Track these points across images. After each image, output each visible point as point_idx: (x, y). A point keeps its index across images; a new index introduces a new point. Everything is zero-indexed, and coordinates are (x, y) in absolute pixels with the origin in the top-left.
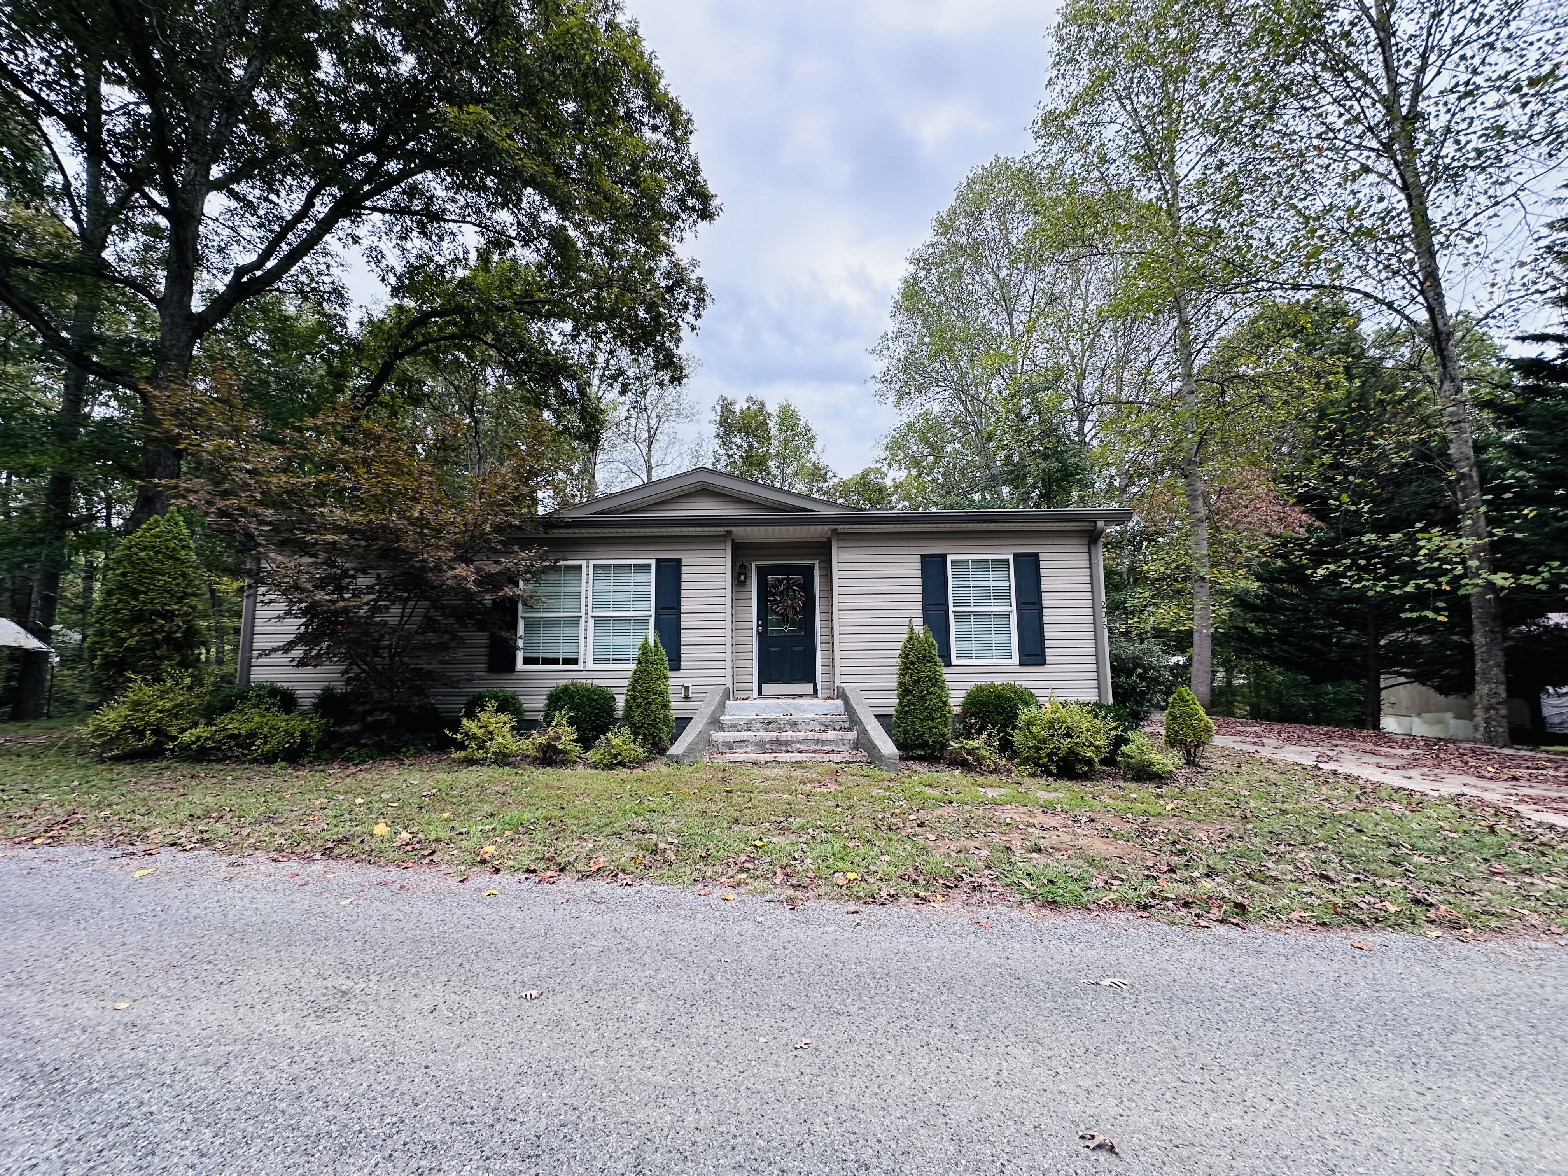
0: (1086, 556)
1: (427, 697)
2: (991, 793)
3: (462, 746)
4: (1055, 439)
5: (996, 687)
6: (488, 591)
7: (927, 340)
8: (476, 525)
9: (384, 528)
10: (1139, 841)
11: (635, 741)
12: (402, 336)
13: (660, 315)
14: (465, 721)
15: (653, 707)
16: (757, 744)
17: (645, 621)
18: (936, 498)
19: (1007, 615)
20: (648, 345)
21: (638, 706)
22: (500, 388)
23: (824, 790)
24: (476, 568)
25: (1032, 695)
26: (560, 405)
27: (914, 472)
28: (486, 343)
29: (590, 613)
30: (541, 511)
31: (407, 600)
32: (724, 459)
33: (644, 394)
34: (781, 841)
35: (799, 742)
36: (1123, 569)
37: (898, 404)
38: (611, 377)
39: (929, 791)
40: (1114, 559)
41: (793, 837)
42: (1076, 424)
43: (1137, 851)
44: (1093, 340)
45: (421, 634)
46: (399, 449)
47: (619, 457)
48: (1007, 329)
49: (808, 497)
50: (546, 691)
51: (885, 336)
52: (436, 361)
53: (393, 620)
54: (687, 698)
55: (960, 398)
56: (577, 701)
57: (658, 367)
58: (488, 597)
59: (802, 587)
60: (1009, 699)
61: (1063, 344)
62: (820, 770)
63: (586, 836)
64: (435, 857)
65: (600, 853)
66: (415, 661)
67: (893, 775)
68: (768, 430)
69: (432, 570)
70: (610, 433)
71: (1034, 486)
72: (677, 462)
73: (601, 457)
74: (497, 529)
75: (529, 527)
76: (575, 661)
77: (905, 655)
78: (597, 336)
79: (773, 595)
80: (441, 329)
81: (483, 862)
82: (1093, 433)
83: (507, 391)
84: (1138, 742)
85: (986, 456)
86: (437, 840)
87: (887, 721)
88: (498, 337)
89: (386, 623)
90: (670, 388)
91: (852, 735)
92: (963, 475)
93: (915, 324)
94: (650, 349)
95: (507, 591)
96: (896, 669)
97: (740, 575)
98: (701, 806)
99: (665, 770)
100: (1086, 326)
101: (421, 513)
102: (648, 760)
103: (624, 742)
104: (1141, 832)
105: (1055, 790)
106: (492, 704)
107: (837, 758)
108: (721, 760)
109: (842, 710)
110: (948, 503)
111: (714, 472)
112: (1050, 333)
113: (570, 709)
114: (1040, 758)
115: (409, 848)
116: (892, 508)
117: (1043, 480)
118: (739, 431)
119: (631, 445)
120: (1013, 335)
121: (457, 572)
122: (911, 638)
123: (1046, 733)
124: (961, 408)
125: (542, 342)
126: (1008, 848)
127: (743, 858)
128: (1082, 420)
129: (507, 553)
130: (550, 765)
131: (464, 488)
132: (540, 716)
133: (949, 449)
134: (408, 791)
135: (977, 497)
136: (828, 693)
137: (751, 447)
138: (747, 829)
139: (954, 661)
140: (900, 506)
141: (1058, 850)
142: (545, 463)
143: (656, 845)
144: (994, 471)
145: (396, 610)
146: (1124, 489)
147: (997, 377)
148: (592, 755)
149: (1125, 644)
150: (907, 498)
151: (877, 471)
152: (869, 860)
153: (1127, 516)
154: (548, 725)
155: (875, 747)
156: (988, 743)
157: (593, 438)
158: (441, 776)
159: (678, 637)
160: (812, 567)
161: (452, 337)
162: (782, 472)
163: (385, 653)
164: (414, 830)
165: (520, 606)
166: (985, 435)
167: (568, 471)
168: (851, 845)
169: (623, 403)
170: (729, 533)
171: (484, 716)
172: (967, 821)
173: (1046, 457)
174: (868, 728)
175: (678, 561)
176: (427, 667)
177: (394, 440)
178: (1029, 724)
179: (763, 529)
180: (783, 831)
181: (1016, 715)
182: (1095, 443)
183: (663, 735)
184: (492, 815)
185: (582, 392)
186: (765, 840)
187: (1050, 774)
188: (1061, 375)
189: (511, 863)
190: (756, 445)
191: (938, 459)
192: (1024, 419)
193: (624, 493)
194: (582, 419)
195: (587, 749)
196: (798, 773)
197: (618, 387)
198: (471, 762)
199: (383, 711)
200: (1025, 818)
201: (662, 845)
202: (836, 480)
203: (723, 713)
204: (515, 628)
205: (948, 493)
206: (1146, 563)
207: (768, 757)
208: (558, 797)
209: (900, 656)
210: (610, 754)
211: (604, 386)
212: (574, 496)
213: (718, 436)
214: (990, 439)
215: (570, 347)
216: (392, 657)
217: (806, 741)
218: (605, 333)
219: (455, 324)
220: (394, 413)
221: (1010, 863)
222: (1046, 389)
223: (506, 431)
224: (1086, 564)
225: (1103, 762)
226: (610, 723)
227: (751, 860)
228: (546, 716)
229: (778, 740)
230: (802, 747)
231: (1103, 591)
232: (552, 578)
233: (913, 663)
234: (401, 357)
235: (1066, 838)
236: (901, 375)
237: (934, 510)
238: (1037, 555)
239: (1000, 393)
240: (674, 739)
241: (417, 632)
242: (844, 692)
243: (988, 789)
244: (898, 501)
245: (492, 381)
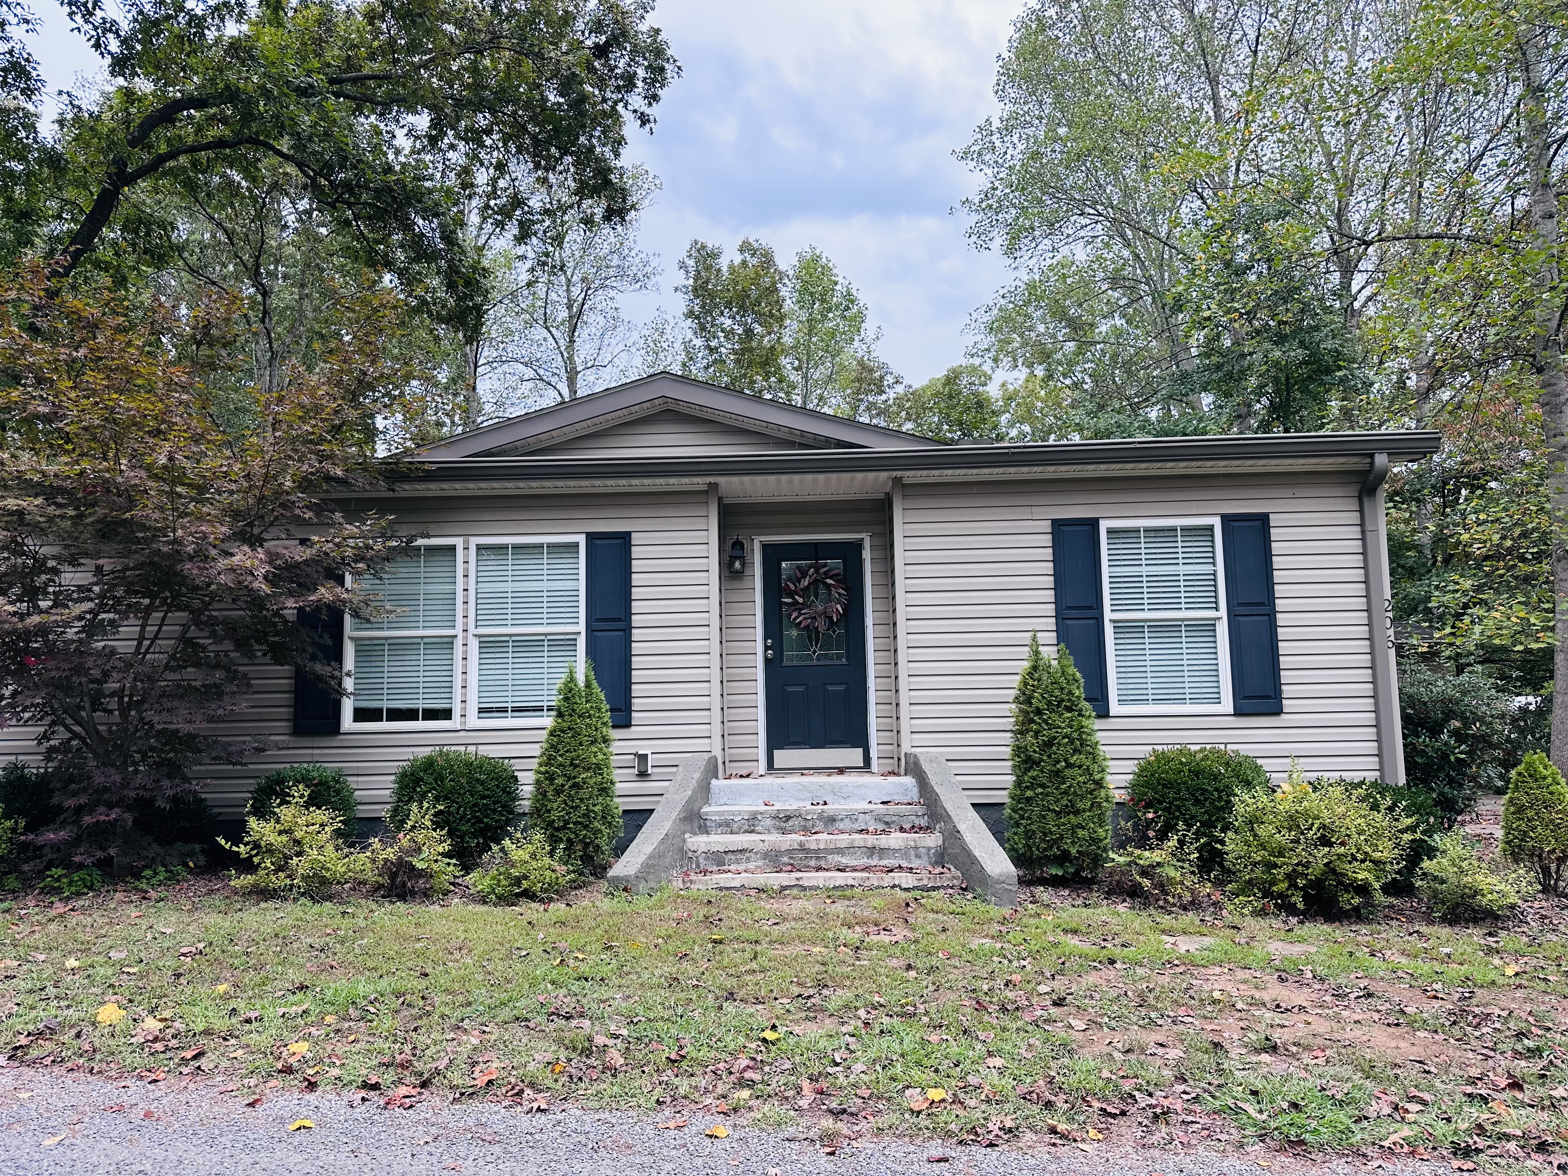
0: (1355, 518)
1: (187, 780)
2: (1185, 945)
3: (248, 866)
4: (1297, 307)
5: (1193, 755)
6: (291, 594)
7: (1062, 131)
8: (266, 478)
9: (106, 486)
10: (1456, 1031)
11: (551, 854)
12: (133, 143)
13: (583, 98)
14: (253, 823)
15: (584, 793)
16: (766, 855)
17: (570, 642)
18: (1078, 416)
19: (1210, 627)
20: (564, 152)
21: (558, 793)
22: (306, 233)
23: (885, 938)
24: (268, 553)
25: (1258, 769)
26: (412, 261)
27: (1040, 372)
28: (279, 153)
29: (472, 630)
30: (381, 451)
31: (148, 611)
32: (702, 358)
33: (559, 240)
34: (811, 1032)
35: (839, 851)
36: (1424, 538)
37: (1011, 250)
38: (502, 211)
39: (1073, 942)
40: (1407, 522)
41: (830, 1024)
42: (1336, 278)
43: (1453, 1051)
44: (1366, 125)
45: (173, 670)
46: (129, 344)
47: (518, 353)
48: (1208, 108)
49: (851, 423)
50: (394, 768)
51: (985, 129)
52: (191, 187)
53: (125, 647)
54: (643, 775)
55: (1123, 236)
56: (448, 784)
57: (583, 191)
58: (290, 603)
59: (841, 580)
60: (1216, 777)
61: (1311, 134)
62: (877, 902)
63: (466, 1024)
64: (204, 1063)
65: (492, 1055)
66: (165, 716)
67: (1007, 912)
68: (779, 303)
69: (191, 558)
70: (501, 310)
71: (1259, 392)
72: (622, 361)
73: (487, 353)
74: (305, 484)
75: (360, 481)
76: (446, 714)
77: (1025, 698)
78: (475, 136)
79: (791, 594)
80: (199, 130)
81: (288, 1070)
82: (1367, 292)
83: (318, 239)
84: (1451, 853)
85: (1173, 340)
86: (207, 1032)
87: (994, 814)
88: (300, 143)
89: (113, 652)
90: (606, 230)
91: (933, 840)
92: (1129, 372)
93: (1041, 103)
94: (569, 159)
95: (324, 593)
96: (1009, 723)
97: (733, 559)
98: (670, 968)
99: (606, 905)
100: (1353, 98)
101: (171, 459)
102: (575, 886)
103: (533, 856)
104: (1458, 1016)
105: (1302, 940)
106: (299, 793)
107: (906, 880)
108: (703, 885)
109: (914, 794)
110: (1102, 425)
111: (685, 380)
112: (1286, 113)
113: (437, 799)
114: (1273, 883)
115: (159, 1046)
116: (1000, 438)
117: (1276, 380)
118: (729, 305)
119: (539, 332)
120: (1218, 116)
121: (235, 559)
122: (1035, 668)
123: (1283, 838)
124: (1126, 253)
125: (376, 149)
126: (1217, 1045)
127: (744, 1062)
128: (1348, 271)
129: (323, 525)
130: (402, 898)
131: (245, 410)
132: (384, 812)
133: (1104, 328)
134: (155, 947)
135: (1154, 414)
136: (891, 764)
137: (749, 332)
138: (751, 1010)
139: (1114, 708)
140: (1014, 433)
141: (1308, 1048)
142: (387, 365)
143: (590, 1039)
144: (1186, 366)
145: (130, 628)
146: (1425, 394)
147: (1191, 196)
148: (478, 880)
149: (1428, 675)
150: (1028, 417)
151: (973, 370)
152: (966, 1065)
153: (1430, 445)
154: (399, 829)
155: (974, 860)
156: (1179, 854)
157: (471, 320)
158: (213, 919)
159: (627, 668)
160: (858, 546)
161: (220, 143)
162: (805, 377)
163: (113, 703)
164: (167, 1014)
165: (347, 618)
166: (1169, 301)
167: (429, 380)
168: (934, 1038)
169: (523, 258)
170: (714, 486)
171: (286, 813)
172: (1141, 995)
173: (1280, 339)
174: (961, 827)
175: (625, 538)
176: (186, 728)
177: (120, 330)
178: (1252, 822)
179: (772, 479)
180: (814, 1013)
181: (1229, 805)
182: (1371, 310)
183: (602, 842)
184: (302, 988)
185: (449, 238)
186: (782, 1030)
187: (1291, 910)
188: (1308, 190)
189: (335, 1072)
190: (758, 329)
191: (1084, 345)
192: (1242, 271)
193: (527, 418)
194: (451, 286)
195: (467, 869)
196: (839, 907)
197: (513, 229)
198: (264, 894)
199: (111, 806)
200: (1247, 991)
201: (600, 1040)
202: (900, 389)
203: (707, 801)
204: (338, 656)
205: (1101, 407)
206: (1467, 530)
207: (785, 879)
208: (417, 954)
209: (1016, 700)
210: (508, 876)
211: (488, 227)
212: (439, 424)
213: (690, 314)
214: (1178, 306)
215: (428, 158)
216: (124, 710)
217: (850, 849)
218: (488, 132)
219: (224, 121)
220: (121, 282)
221: (1220, 1071)
222: (1281, 215)
223: (317, 309)
224: (1355, 532)
225: (1389, 889)
226: (508, 822)
227: (756, 1064)
228: (395, 811)
229: (802, 848)
230: (845, 861)
231: (1387, 579)
232: (401, 569)
233: (1039, 712)
234: (131, 180)
235: (1322, 1027)
236: (1016, 197)
237: (1076, 438)
238: (1264, 519)
239: (1196, 224)
240: (620, 849)
241: (167, 667)
242: (917, 764)
243: (1180, 939)
244: (1011, 424)
245: (291, 219)
